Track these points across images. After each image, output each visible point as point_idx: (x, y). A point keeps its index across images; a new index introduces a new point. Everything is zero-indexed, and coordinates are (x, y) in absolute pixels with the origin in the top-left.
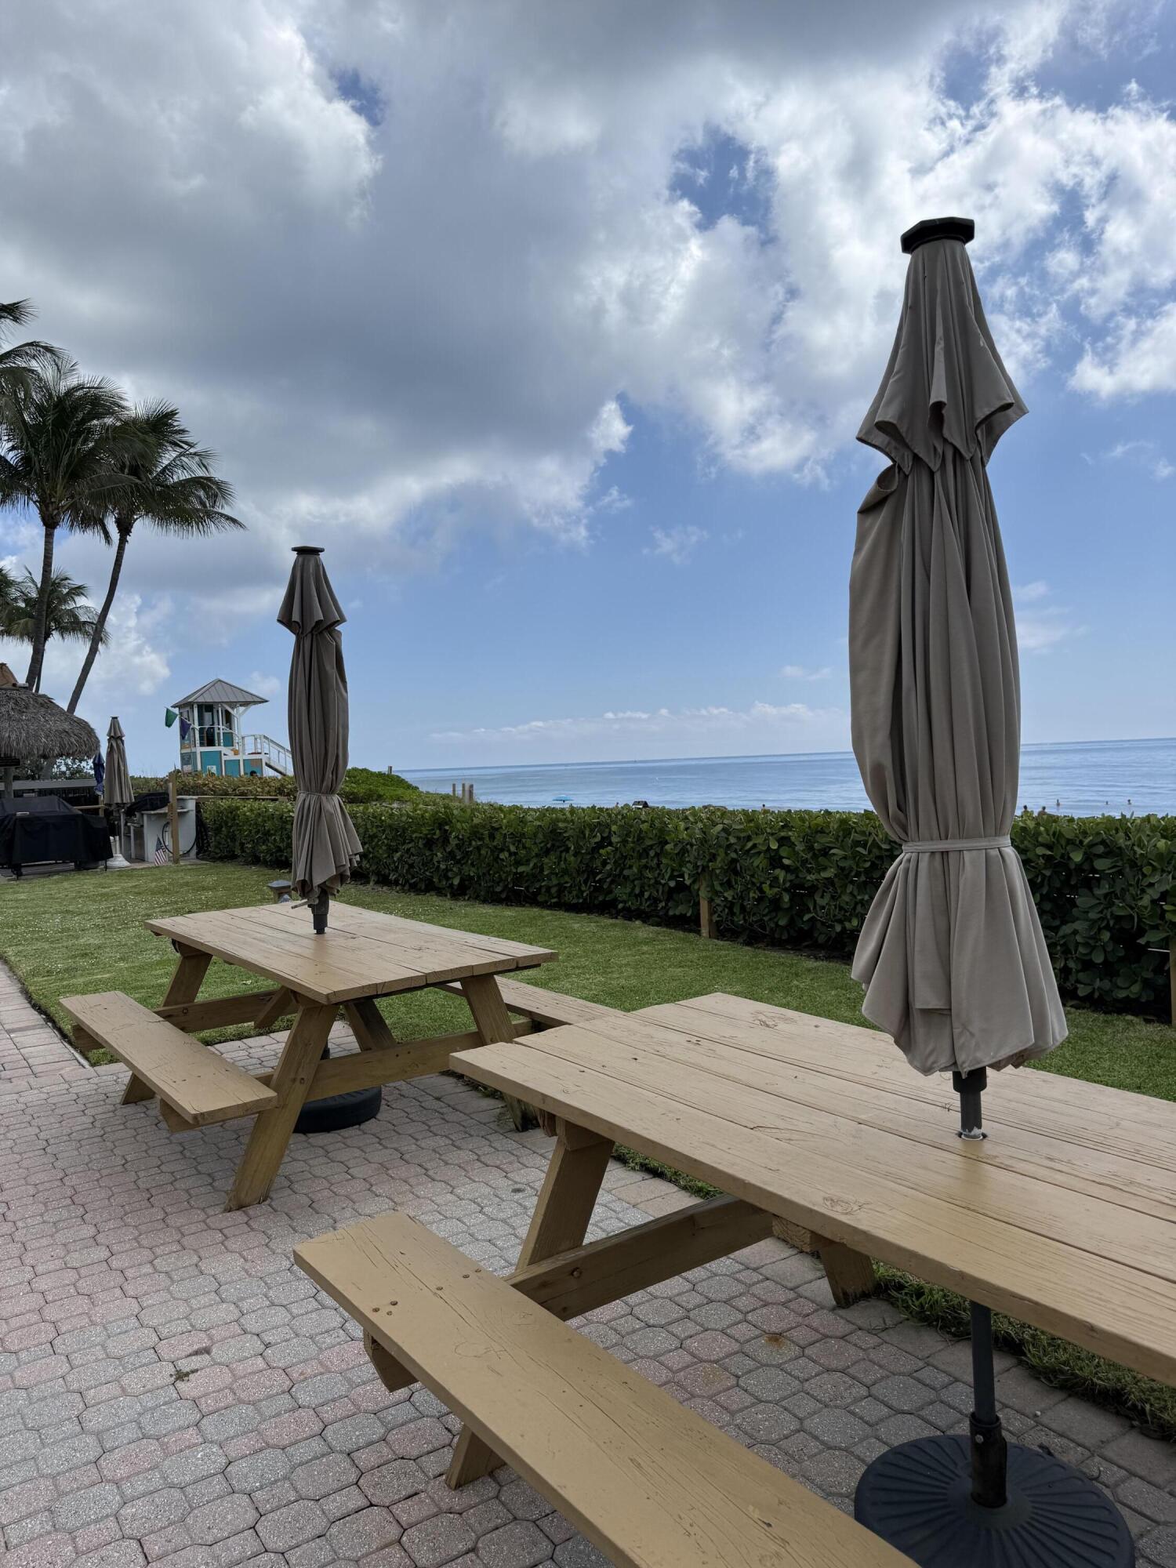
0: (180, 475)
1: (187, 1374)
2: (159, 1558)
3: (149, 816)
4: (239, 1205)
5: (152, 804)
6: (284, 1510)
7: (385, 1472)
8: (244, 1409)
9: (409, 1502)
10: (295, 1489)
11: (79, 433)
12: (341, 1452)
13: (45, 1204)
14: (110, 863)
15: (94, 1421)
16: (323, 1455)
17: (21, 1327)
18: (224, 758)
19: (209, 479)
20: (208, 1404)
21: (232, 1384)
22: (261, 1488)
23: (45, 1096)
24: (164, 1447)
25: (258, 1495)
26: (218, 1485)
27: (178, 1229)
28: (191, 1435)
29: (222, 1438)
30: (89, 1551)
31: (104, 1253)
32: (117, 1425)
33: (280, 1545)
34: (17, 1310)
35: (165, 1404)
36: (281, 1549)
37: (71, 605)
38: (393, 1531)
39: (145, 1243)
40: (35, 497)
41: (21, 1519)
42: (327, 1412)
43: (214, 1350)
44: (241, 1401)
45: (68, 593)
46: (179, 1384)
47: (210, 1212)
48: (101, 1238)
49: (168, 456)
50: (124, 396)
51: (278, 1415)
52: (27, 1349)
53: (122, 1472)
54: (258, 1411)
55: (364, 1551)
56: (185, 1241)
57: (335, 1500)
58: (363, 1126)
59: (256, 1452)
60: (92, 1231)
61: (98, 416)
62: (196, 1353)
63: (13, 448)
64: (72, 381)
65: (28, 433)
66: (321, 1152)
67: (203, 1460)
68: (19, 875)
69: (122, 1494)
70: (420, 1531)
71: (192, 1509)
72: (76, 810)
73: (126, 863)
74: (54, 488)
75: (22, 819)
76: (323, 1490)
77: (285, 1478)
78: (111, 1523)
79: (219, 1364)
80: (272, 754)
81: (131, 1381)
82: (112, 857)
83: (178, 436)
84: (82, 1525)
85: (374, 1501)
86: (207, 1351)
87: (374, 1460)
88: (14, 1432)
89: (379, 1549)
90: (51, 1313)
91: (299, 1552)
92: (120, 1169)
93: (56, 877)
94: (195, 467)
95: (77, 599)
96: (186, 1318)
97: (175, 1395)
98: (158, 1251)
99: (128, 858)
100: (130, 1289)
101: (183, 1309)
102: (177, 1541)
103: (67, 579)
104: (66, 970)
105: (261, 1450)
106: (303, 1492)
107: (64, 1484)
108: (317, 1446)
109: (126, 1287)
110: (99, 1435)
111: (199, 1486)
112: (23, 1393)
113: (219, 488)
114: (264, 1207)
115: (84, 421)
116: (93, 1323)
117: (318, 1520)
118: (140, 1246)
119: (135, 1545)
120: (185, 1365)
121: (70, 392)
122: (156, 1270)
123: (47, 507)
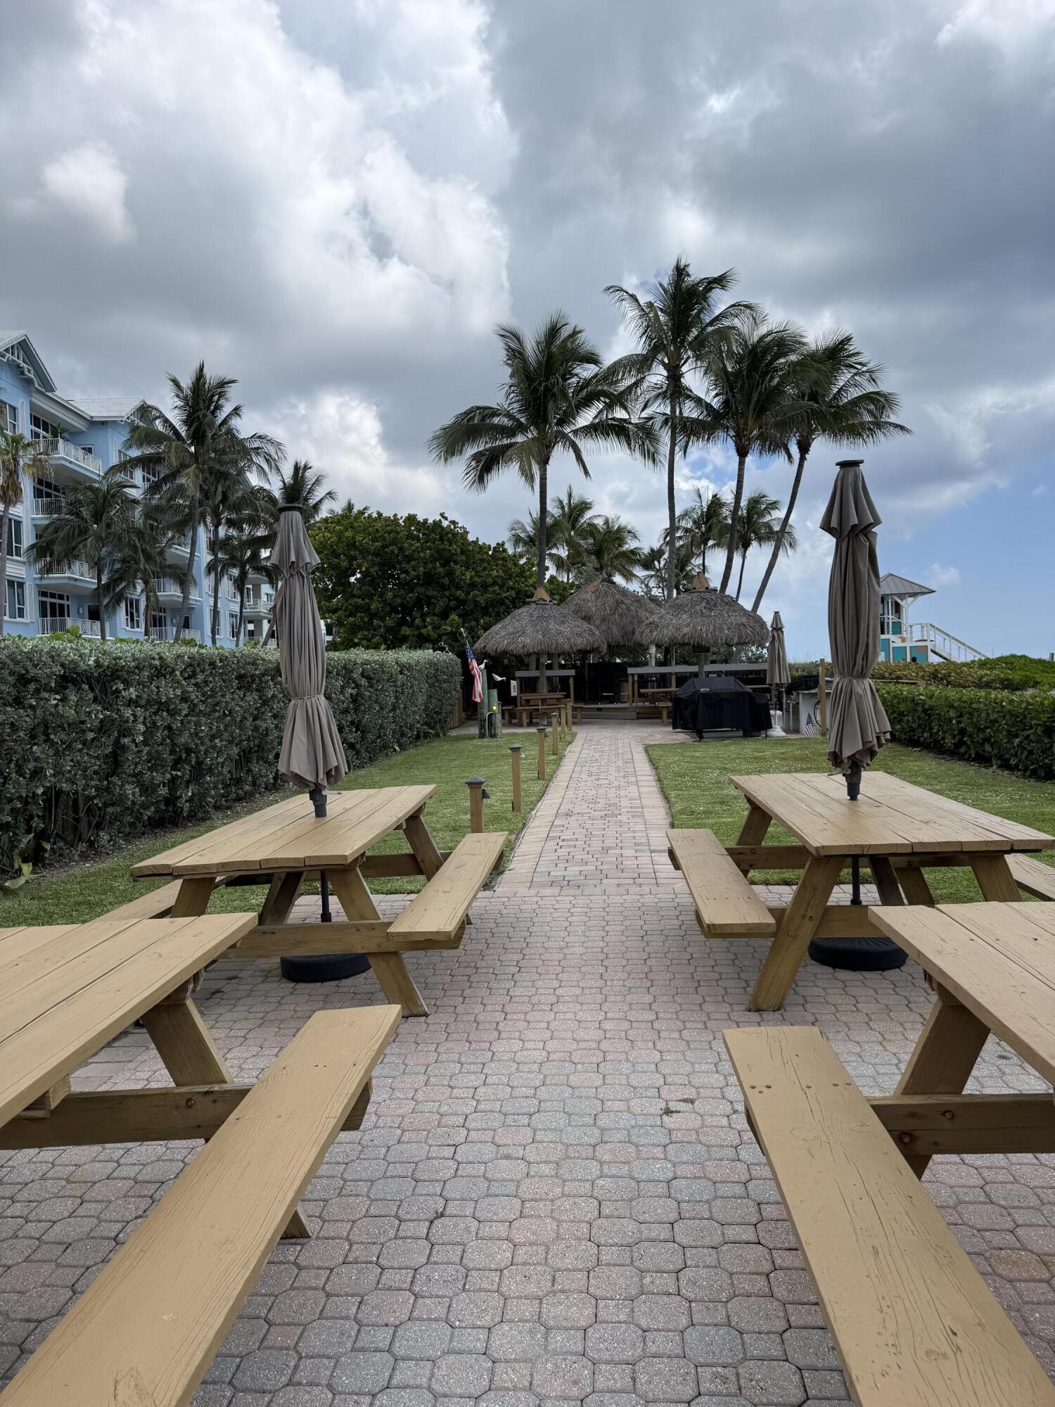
0: (854, 393)
1: (672, 1112)
2: (607, 1217)
3: (804, 694)
4: (756, 1008)
5: (806, 685)
6: (697, 1221)
7: (779, 1226)
8: (699, 1147)
9: (787, 1253)
10: (711, 1212)
11: (767, 373)
12: (754, 1200)
13: (629, 974)
14: (771, 732)
15: (604, 1121)
16: (740, 1198)
17: (585, 1049)
18: (892, 645)
19: (877, 393)
20: (677, 1136)
21: (699, 1128)
22: (688, 1202)
23: (656, 900)
24: (638, 1151)
25: (684, 1205)
26: (662, 1188)
27: (708, 1014)
28: (658, 1152)
29: (677, 1161)
30: (569, 1196)
31: (652, 1016)
32: (616, 1129)
33: (685, 1242)
34: (586, 1038)
35: (651, 1126)
36: (684, 1245)
37: (767, 518)
38: (767, 1266)
39: (681, 1017)
40: (732, 433)
41: (541, 1162)
42: (756, 1170)
43: (697, 1103)
44: (700, 1143)
45: (765, 509)
46: (665, 1117)
47: (735, 1007)
48: (655, 1006)
49: (844, 377)
50: (804, 334)
51: (721, 1160)
52: (583, 1064)
53: (606, 1158)
54: (708, 1152)
55: (739, 1269)
56: (709, 1024)
57: (734, 1229)
58: (885, 973)
59: (695, 1178)
60: (652, 999)
61: (784, 355)
62: (685, 1101)
63: (717, 395)
64: (763, 330)
65: (728, 380)
66: (841, 984)
67: (660, 1170)
68: (701, 737)
69: (602, 1171)
70: (786, 1275)
71: (639, 1196)
72: (748, 688)
73: (783, 734)
74: (746, 424)
75: (704, 694)
76: (729, 1220)
77: (707, 1202)
78: (588, 1185)
79: (697, 1113)
80: (937, 642)
81: (636, 1105)
82: (771, 727)
83: (853, 359)
84: (571, 1180)
85: (762, 1241)
86: (692, 1101)
87: (775, 1215)
88: (556, 1111)
89: (750, 1273)
90: (605, 1046)
91: (694, 1251)
92: (686, 962)
93: (727, 742)
94: (865, 383)
95: (772, 512)
96: (688, 1076)
97: (659, 1123)
98: (688, 1025)
99: (786, 730)
100: (659, 1045)
101: (688, 1069)
102: (621, 1212)
103: (764, 496)
104: (704, 812)
105: (699, 1178)
106: (715, 1216)
107: (571, 1152)
108: (739, 1190)
109: (657, 1043)
110: (603, 1130)
111: (649, 1184)
112: (570, 1090)
113: (886, 400)
114: (777, 1015)
115: (771, 362)
116: (627, 1060)
117: (716, 1237)
118: (677, 1018)
119: (596, 1203)
120: (672, 1106)
121: (762, 338)
122: (681, 1038)
123: (740, 440)
